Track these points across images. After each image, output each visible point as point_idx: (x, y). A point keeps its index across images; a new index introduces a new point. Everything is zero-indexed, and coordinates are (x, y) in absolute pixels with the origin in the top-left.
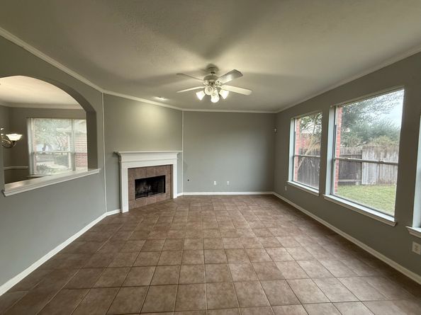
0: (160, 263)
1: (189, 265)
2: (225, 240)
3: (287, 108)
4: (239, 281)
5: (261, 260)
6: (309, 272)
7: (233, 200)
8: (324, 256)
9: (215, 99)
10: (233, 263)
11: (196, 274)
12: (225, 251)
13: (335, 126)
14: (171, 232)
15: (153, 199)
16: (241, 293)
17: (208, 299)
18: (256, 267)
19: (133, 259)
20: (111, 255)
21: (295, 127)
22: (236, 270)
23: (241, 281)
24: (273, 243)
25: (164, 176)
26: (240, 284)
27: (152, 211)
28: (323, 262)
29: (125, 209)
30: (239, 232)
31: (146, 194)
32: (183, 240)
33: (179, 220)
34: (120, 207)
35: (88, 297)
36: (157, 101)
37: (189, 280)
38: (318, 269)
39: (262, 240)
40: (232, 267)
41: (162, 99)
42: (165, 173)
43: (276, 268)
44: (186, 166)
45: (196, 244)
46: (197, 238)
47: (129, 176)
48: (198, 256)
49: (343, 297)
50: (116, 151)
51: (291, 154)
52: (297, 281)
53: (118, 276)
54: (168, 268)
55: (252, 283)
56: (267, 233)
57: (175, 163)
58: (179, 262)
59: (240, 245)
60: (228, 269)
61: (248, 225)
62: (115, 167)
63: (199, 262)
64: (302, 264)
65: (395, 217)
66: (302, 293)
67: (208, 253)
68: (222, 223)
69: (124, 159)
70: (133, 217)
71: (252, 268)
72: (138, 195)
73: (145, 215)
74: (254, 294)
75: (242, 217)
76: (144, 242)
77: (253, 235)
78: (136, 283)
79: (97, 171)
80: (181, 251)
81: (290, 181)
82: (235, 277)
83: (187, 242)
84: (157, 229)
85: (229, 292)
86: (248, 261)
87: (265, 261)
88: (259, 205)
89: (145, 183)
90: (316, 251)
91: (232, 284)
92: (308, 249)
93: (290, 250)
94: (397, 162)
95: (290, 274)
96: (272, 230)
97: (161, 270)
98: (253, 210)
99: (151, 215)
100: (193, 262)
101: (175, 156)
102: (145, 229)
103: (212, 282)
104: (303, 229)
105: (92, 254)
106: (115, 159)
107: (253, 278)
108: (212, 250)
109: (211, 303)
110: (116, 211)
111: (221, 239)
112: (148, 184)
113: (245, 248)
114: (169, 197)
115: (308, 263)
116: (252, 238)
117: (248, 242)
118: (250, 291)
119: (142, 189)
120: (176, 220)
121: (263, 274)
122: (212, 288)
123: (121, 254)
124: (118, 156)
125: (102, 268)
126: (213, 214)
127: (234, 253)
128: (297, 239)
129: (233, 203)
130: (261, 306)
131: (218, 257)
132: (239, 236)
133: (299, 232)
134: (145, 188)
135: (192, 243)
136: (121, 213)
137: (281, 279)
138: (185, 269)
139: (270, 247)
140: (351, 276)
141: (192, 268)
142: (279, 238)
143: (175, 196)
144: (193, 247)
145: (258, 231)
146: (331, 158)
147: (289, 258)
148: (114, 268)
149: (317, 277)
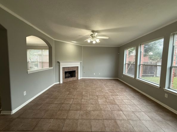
0: (75, 98)
1: (84, 99)
2: (97, 93)
3: (123, 45)
4: (101, 104)
5: (110, 99)
6: (126, 103)
7: (101, 80)
8: (133, 99)
9: (94, 42)
10: (100, 99)
11: (87, 101)
12: (97, 96)
13: (141, 52)
14: (78, 90)
15: (71, 79)
16: (102, 107)
17: (90, 108)
18: (108, 101)
19: (65, 97)
20: (58, 95)
21: (126, 52)
22: (100, 101)
23: (102, 104)
24: (114, 94)
25: (75, 71)
26: (101, 105)
27: (71, 83)
28: (132, 101)
29: (61, 82)
30: (102, 91)
31: (68, 77)
32: (82, 92)
33: (81, 86)
34: (59, 81)
35: (53, 105)
36: (73, 43)
37: (84, 103)
38: (130, 102)
39: (111, 93)
40: (99, 100)
41: (75, 42)
42: (75, 69)
43: (115, 101)
44: (83, 67)
45: (87, 94)
46: (87, 92)
47: (63, 70)
48: (87, 97)
49: (137, 110)
50: (58, 61)
51: (124, 63)
52: (121, 105)
53: (61, 101)
54: (77, 100)
55: (106, 105)
56: (113, 91)
57: (79, 66)
58: (81, 98)
59: (103, 95)
60: (98, 101)
61: (106, 89)
62: (58, 67)
63: (88, 98)
64: (124, 101)
65: (160, 85)
66: (122, 108)
67: (91, 96)
68: (97, 88)
69: (61, 64)
70: (64, 85)
71: (106, 101)
72: (66, 77)
73: (69, 84)
74: (106, 108)
75: (104, 86)
76: (69, 92)
77: (108, 92)
78: (67, 103)
79: (52, 68)
80: (82, 95)
81: (124, 73)
82: (100, 103)
83: (84, 93)
84: (73, 89)
85: (98, 107)
86: (105, 99)
87: (111, 99)
88: (111, 82)
89: (68, 73)
90: (130, 97)
91: (99, 105)
92: (128, 97)
93: (121, 97)
94: (161, 65)
95: (119, 103)
96: (115, 91)
97: (75, 100)
98: (109, 84)
99: (70, 84)
100: (86, 98)
101: (79, 63)
102: (69, 88)
103: (92, 104)
104: (127, 91)
105: (52, 95)
106: (58, 64)
107: (106, 104)
108: (92, 95)
109: (91, 109)
110: (58, 83)
111: (96, 92)
112: (69, 74)
113: (104, 96)
114: (77, 79)
115: (127, 101)
116: (107, 93)
117: (106, 94)
118: (105, 107)
119: (67, 76)
120: (80, 86)
121: (110, 103)
122: (92, 105)
123: (61, 95)
124: (59, 63)
125: (56, 99)
126: (93, 85)
127: (100, 96)
128: (124, 94)
129: (101, 81)
130: (108, 111)
131: (95, 97)
132: (102, 92)
133: (125, 91)
134: (68, 75)
135: (85, 93)
136: (60, 83)
137: (116, 104)
138: (83, 100)
139: (114, 96)
140: (142, 105)
141: (85, 100)
142: (117, 93)
143: (79, 78)
144: (86, 94)
145: (110, 91)
146: (139, 64)
147: (120, 99)
148: (60, 99)
149: (129, 105)
